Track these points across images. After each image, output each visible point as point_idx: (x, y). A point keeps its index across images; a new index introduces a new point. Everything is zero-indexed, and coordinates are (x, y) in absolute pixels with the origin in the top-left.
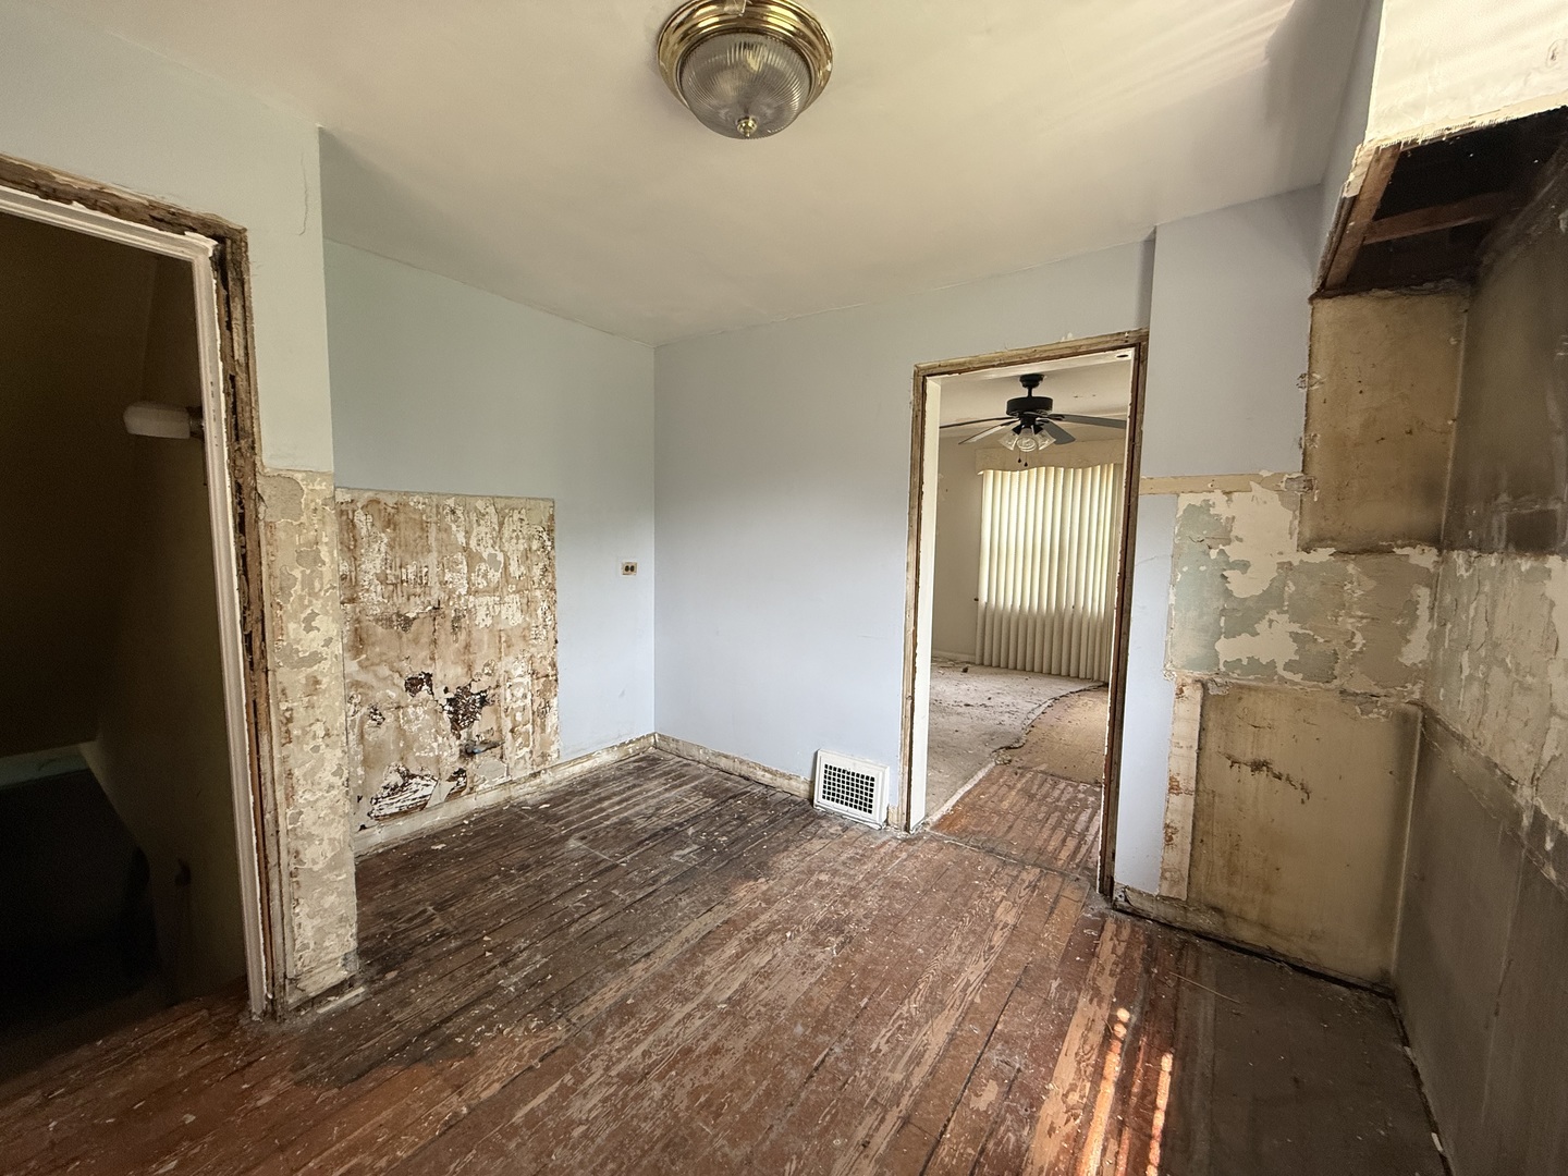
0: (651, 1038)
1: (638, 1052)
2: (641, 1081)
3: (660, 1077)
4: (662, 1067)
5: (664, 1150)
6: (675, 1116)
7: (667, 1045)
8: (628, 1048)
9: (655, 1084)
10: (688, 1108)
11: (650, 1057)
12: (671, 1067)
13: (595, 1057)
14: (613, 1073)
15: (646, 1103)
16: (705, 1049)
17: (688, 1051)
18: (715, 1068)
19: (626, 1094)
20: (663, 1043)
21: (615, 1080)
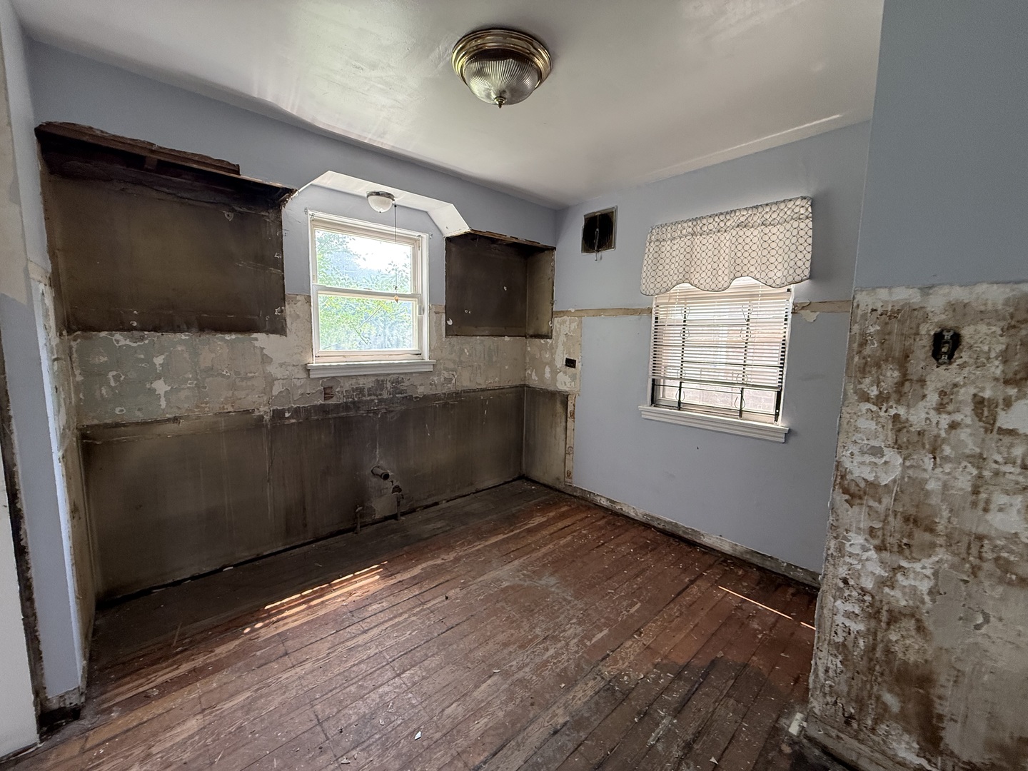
0: (545, 658)
1: (551, 652)
2: (548, 636)
3: (537, 636)
4: (537, 641)
5: (533, 610)
6: (528, 620)
7: (534, 652)
8: (557, 655)
9: (540, 634)
10: (522, 622)
11: (544, 647)
12: (531, 640)
13: (577, 652)
14: (563, 642)
15: (544, 627)
16: (512, 646)
17: (522, 647)
18: (506, 636)
19: (554, 632)
20: (536, 653)
21: (562, 639)
